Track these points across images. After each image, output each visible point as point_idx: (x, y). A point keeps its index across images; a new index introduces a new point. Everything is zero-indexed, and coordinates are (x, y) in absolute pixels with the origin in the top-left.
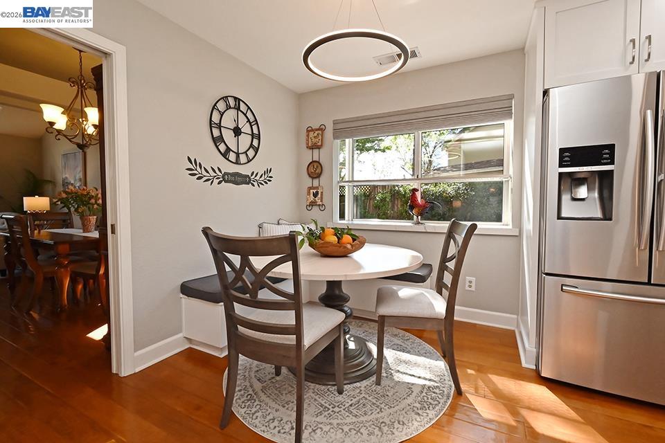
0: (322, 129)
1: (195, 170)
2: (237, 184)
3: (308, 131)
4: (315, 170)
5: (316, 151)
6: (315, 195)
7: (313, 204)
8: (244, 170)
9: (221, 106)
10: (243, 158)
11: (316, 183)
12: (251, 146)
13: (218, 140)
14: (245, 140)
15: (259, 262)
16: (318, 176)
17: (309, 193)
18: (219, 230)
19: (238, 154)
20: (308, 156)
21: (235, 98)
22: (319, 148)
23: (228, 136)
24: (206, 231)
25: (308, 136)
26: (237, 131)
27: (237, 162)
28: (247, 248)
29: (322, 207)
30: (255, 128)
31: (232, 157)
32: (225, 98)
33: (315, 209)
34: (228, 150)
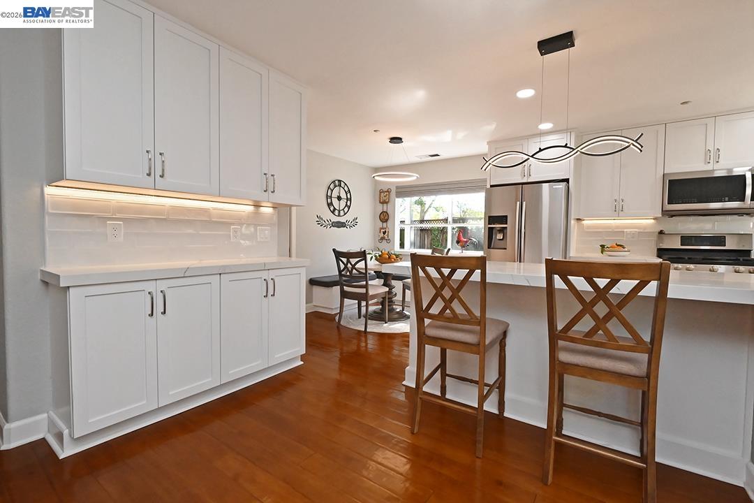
0: (389, 191)
1: (320, 221)
2: (338, 227)
3: (380, 193)
4: (385, 217)
5: (385, 205)
6: (384, 233)
7: (382, 239)
8: (342, 219)
9: (332, 186)
10: (342, 213)
11: (385, 224)
12: (346, 205)
13: (330, 205)
14: (343, 203)
15: (353, 261)
16: (386, 221)
17: (380, 232)
18: (338, 249)
19: (339, 211)
20: (380, 208)
21: (339, 181)
22: (387, 203)
23: (335, 202)
24: (334, 250)
25: (380, 195)
26: (339, 198)
27: (339, 215)
28: (349, 255)
29: (388, 241)
30: (349, 195)
31: (336, 213)
32: (334, 182)
33: (384, 241)
34: (335, 209)
